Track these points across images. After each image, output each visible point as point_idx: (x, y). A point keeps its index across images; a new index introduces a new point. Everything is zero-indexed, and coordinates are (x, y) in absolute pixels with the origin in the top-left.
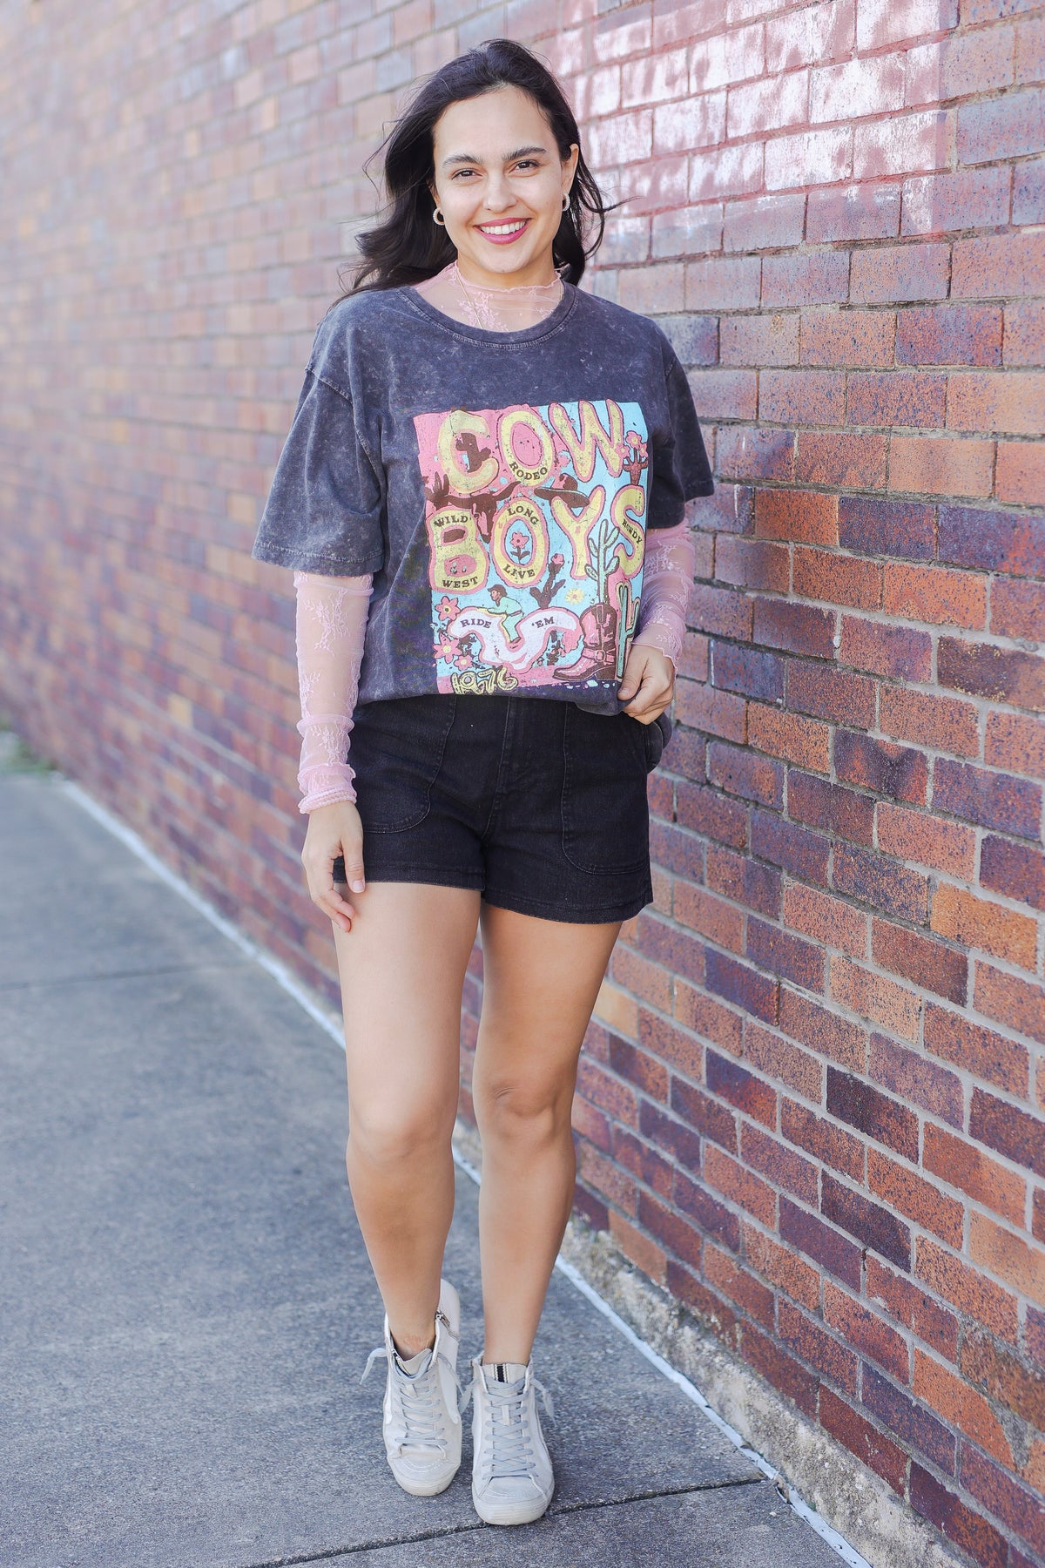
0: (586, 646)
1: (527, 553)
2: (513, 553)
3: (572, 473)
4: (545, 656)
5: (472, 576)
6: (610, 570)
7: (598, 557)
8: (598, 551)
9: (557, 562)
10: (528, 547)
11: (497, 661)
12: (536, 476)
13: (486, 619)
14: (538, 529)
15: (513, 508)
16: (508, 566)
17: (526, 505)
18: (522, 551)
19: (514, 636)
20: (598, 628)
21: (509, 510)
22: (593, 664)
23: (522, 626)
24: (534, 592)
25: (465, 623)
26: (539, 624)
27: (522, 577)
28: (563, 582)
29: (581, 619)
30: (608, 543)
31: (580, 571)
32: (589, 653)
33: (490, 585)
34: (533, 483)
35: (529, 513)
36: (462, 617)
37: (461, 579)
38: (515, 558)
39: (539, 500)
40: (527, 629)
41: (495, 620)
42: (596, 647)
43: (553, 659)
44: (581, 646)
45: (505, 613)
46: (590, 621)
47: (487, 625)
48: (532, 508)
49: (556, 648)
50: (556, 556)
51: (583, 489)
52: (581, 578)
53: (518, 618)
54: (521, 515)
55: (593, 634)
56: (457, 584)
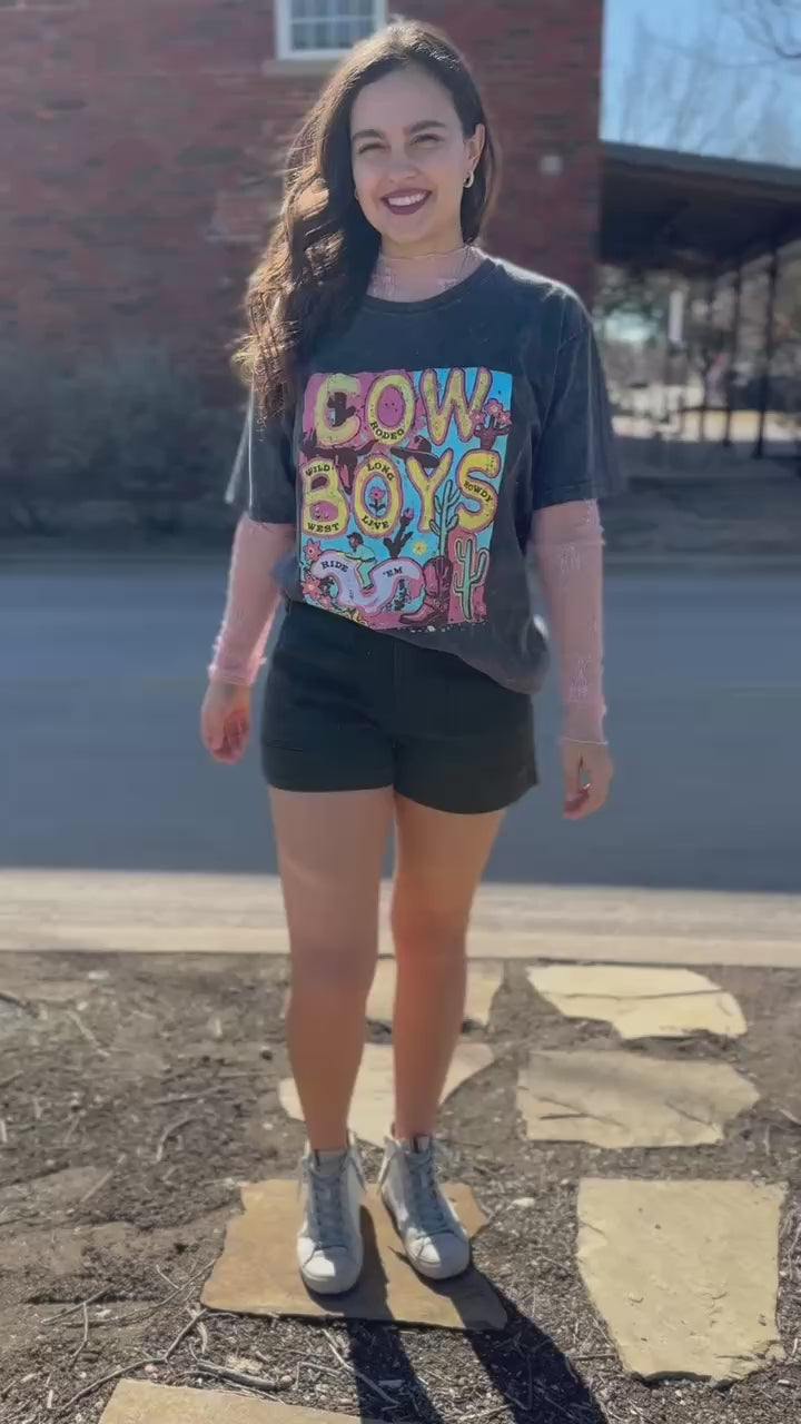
0: (427, 594)
1: (383, 506)
2: (371, 505)
3: (426, 436)
4: (393, 603)
5: (334, 522)
6: (450, 527)
7: (441, 514)
8: (441, 508)
9: (408, 515)
10: (385, 500)
11: (352, 604)
12: (393, 436)
13: (343, 562)
14: (393, 485)
15: (372, 464)
16: (366, 517)
17: (384, 462)
18: (379, 504)
19: (368, 583)
20: (437, 578)
21: (369, 466)
22: (431, 611)
23: (375, 574)
24: (387, 542)
25: (325, 565)
26: (389, 573)
27: (377, 527)
28: (410, 534)
29: (423, 569)
30: (451, 502)
31: (426, 526)
32: (429, 601)
33: (349, 533)
34: (390, 442)
35: (385, 469)
36: (323, 559)
37: (324, 524)
38: (373, 510)
39: (395, 458)
40: (379, 576)
41: (352, 565)
42: (435, 596)
43: (400, 605)
44: (423, 594)
45: (360, 559)
46: (431, 570)
47: (344, 568)
48: (388, 465)
49: (403, 595)
50: (408, 510)
51: (436, 451)
52: (425, 531)
53: (371, 565)
54: (379, 471)
55: (433, 584)
56: (320, 528)
